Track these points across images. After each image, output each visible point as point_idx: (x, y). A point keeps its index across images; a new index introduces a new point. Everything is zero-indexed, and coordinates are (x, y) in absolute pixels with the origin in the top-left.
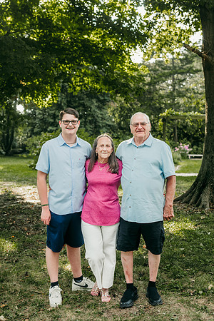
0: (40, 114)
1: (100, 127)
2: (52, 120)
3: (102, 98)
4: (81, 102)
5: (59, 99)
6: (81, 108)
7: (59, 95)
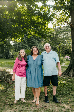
0: (18, 45)
4: (32, 41)
5: (25, 40)
6: (32, 43)
7: (25, 38)
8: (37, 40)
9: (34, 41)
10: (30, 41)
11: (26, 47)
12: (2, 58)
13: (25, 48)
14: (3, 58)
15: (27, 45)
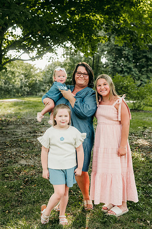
0: (111, 64)
2: (120, 69)
4: (144, 54)
5: (126, 52)
6: (144, 60)
7: (127, 49)
9: (150, 56)
10: (139, 54)
11: (130, 68)
13: (126, 71)
15: (131, 65)
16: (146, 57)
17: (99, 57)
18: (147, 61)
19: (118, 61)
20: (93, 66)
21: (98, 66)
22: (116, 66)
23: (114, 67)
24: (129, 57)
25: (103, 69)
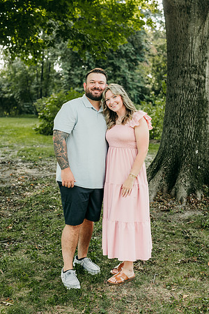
0: (65, 74)
1: (130, 89)
2: (79, 81)
3: (133, 58)
4: (110, 61)
6: (109, 68)
8: (124, 60)
9: (118, 64)
12: (27, 113)
14: (32, 113)
16: (112, 64)
17: (50, 65)
18: (114, 70)
19: (75, 70)
20: (42, 75)
21: (49, 77)
22: (72, 77)
23: (70, 78)
24: (90, 64)
25: (55, 80)
